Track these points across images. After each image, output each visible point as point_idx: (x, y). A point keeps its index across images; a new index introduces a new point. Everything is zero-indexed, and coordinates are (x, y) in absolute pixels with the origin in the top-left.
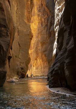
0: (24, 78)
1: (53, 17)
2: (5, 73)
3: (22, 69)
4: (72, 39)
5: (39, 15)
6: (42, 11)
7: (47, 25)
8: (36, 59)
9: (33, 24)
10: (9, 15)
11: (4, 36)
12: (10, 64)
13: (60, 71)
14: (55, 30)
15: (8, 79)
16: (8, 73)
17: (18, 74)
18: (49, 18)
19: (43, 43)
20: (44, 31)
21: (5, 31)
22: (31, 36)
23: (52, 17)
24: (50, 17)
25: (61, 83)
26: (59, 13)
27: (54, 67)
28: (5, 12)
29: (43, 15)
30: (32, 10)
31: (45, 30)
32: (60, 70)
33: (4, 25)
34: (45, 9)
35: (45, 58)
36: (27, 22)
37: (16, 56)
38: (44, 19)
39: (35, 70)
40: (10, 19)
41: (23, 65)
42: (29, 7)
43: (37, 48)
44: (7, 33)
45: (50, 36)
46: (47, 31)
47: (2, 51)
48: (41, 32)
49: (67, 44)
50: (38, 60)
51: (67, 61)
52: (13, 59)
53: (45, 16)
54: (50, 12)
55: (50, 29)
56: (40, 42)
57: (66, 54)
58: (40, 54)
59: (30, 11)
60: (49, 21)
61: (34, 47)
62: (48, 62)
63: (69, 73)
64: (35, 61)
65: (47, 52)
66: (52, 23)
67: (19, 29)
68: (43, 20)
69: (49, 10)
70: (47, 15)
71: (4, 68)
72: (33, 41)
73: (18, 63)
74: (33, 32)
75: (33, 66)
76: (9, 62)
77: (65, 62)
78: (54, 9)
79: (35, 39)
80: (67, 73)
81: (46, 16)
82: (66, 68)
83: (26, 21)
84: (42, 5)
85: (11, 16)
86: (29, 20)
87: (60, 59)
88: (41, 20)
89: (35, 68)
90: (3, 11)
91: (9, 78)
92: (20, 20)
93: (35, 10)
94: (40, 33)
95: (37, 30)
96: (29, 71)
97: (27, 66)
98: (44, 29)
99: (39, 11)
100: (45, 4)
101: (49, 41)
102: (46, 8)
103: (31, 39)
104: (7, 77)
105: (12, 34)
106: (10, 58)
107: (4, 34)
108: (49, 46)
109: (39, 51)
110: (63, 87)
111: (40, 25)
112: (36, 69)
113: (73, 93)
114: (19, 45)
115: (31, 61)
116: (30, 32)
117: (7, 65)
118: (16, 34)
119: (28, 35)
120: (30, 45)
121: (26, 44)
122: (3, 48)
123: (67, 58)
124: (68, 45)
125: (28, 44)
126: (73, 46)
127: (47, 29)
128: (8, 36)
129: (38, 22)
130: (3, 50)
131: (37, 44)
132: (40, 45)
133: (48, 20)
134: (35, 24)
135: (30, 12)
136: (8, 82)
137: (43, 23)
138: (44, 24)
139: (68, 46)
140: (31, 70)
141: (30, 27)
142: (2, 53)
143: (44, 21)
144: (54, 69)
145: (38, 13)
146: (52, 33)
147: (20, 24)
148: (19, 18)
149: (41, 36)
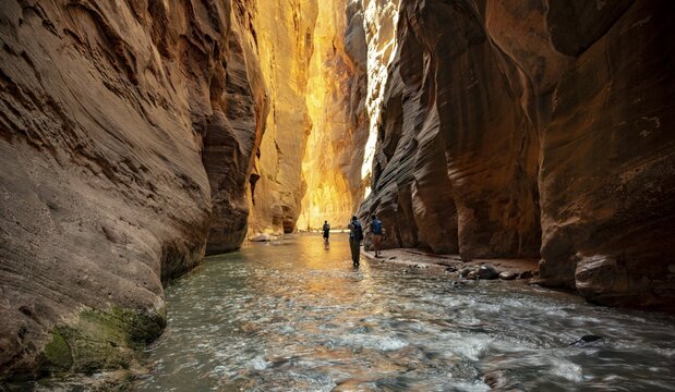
0: (290, 232)
1: (364, 78)
2: (246, 213)
3: (286, 209)
4: (434, 112)
5: (327, 73)
6: (334, 63)
7: (347, 99)
8: (320, 186)
9: (312, 96)
10: (254, 63)
11: (240, 115)
12: (255, 196)
13: (396, 206)
14: (369, 109)
15: (251, 234)
16: (251, 219)
17: (275, 222)
18: (352, 79)
19: (338, 145)
20: (340, 113)
21: (243, 103)
22: (305, 126)
23: (360, 78)
24: (356, 78)
25: (398, 237)
26: (380, 65)
27: (379, 196)
28: (244, 54)
29: (338, 73)
30: (309, 60)
31: (344, 111)
32: (396, 202)
33: (241, 88)
34: (342, 59)
35: (343, 183)
36: (296, 90)
37: (270, 177)
38: (342, 84)
39: (317, 214)
40: (255, 73)
41: (288, 201)
42: (302, 54)
43: (322, 157)
44: (248, 108)
45: (357, 126)
46: (348, 113)
47: (235, 154)
48: (333, 117)
49: (418, 128)
50: (326, 189)
51: (419, 175)
52: (263, 183)
53: (342, 76)
54: (356, 64)
55: (355, 107)
56: (330, 143)
57: (417, 156)
58: (331, 174)
59: (303, 64)
60: (354, 89)
61: (314, 153)
62: (352, 191)
63: (424, 209)
64: (319, 191)
65: (349, 167)
66: (361, 94)
67: (278, 108)
68: (338, 85)
69: (353, 61)
70: (349, 74)
71: (242, 201)
72: (314, 140)
73: (275, 194)
74: (311, 115)
75: (311, 204)
76: (253, 190)
77: (414, 179)
78: (365, 59)
79: (317, 135)
80: (419, 207)
81: (346, 76)
82: (417, 195)
83: (294, 87)
84: (335, 49)
85: (259, 69)
86: (302, 84)
87: (397, 171)
88: (333, 85)
89: (317, 209)
90: (240, 51)
91: (254, 232)
92: (280, 85)
93: (318, 61)
94: (330, 118)
95: (322, 111)
96: (301, 215)
97: (298, 201)
98: (342, 110)
99: (328, 64)
100: (342, 46)
101: (353, 137)
102: (345, 57)
103: (308, 133)
104: (250, 230)
105: (261, 114)
106: (254, 179)
107: (239, 110)
108: (355, 153)
109: (329, 166)
110: (404, 247)
111: (331, 99)
112: (321, 212)
113: (437, 260)
114: (277, 148)
115: (308, 190)
116: (305, 115)
117: (248, 197)
118: (270, 119)
119: (301, 122)
120: (304, 148)
121: (294, 146)
122: (238, 147)
123: (419, 167)
124: (419, 132)
125: (301, 145)
126: (436, 131)
127: (349, 107)
128: (251, 115)
129: (324, 90)
130: (239, 151)
131: (324, 147)
132: (330, 149)
133: (350, 87)
134: (317, 97)
135: (304, 66)
136: (252, 241)
137: (339, 94)
138: (340, 97)
139: (420, 135)
140: (306, 214)
141: (304, 103)
142: (235, 160)
143: (342, 90)
144: (378, 202)
145: (325, 70)
146: (362, 117)
147: (278, 96)
148: (277, 81)
149: (332, 125)
